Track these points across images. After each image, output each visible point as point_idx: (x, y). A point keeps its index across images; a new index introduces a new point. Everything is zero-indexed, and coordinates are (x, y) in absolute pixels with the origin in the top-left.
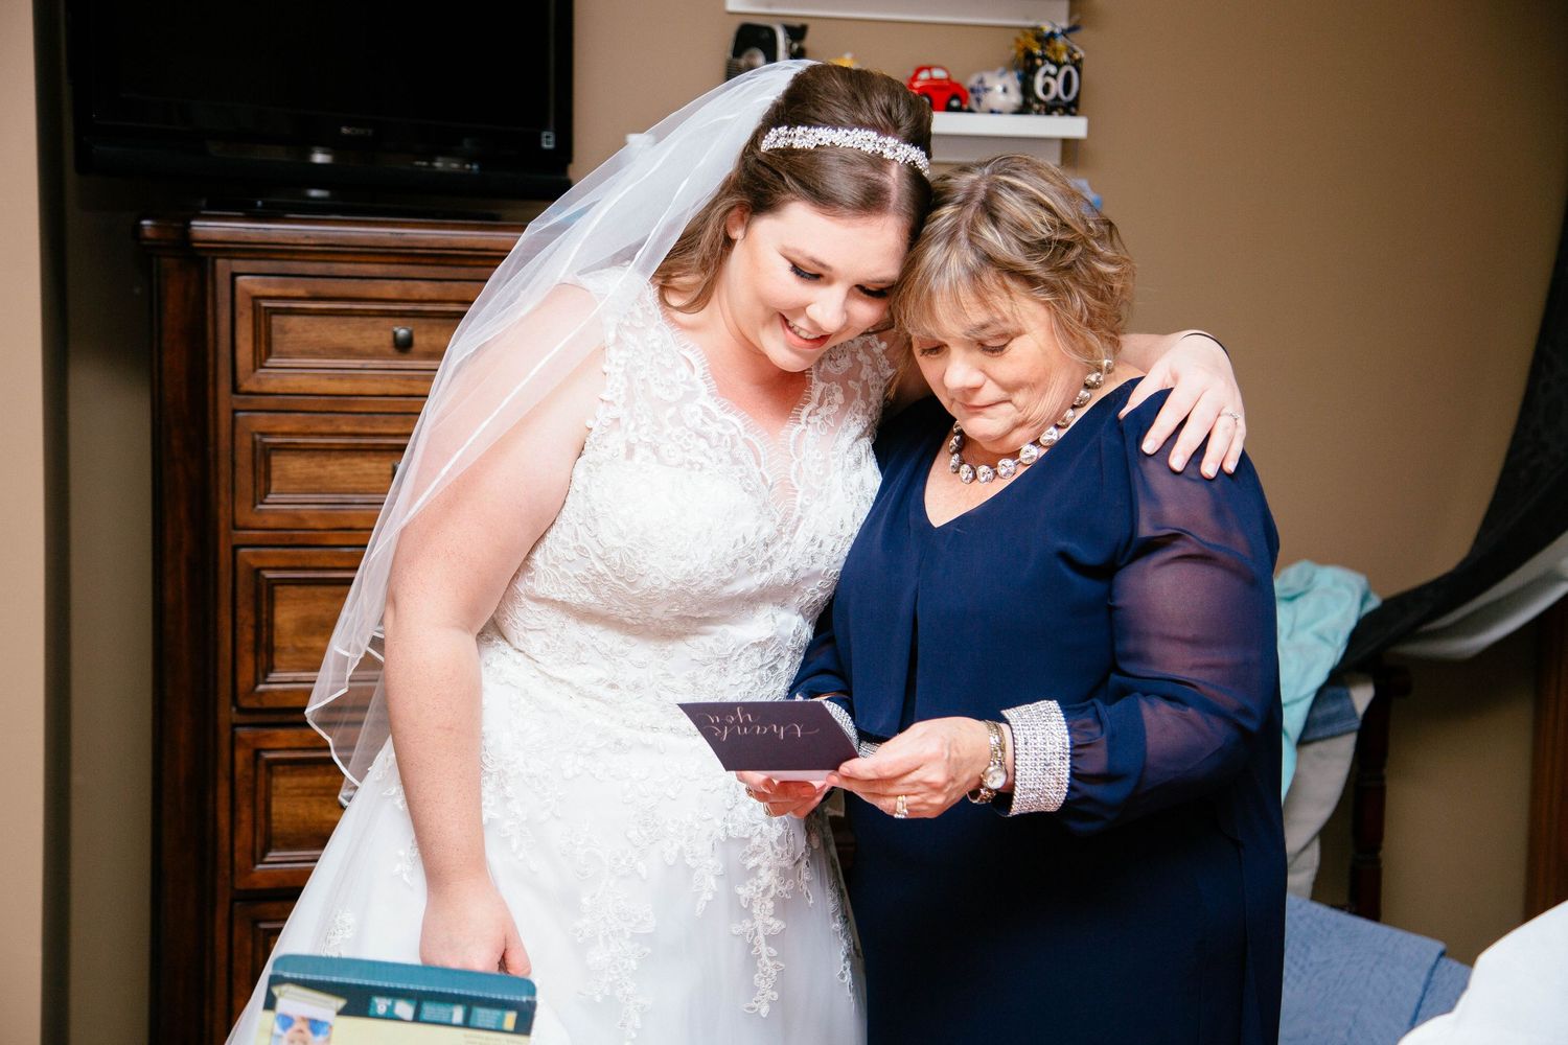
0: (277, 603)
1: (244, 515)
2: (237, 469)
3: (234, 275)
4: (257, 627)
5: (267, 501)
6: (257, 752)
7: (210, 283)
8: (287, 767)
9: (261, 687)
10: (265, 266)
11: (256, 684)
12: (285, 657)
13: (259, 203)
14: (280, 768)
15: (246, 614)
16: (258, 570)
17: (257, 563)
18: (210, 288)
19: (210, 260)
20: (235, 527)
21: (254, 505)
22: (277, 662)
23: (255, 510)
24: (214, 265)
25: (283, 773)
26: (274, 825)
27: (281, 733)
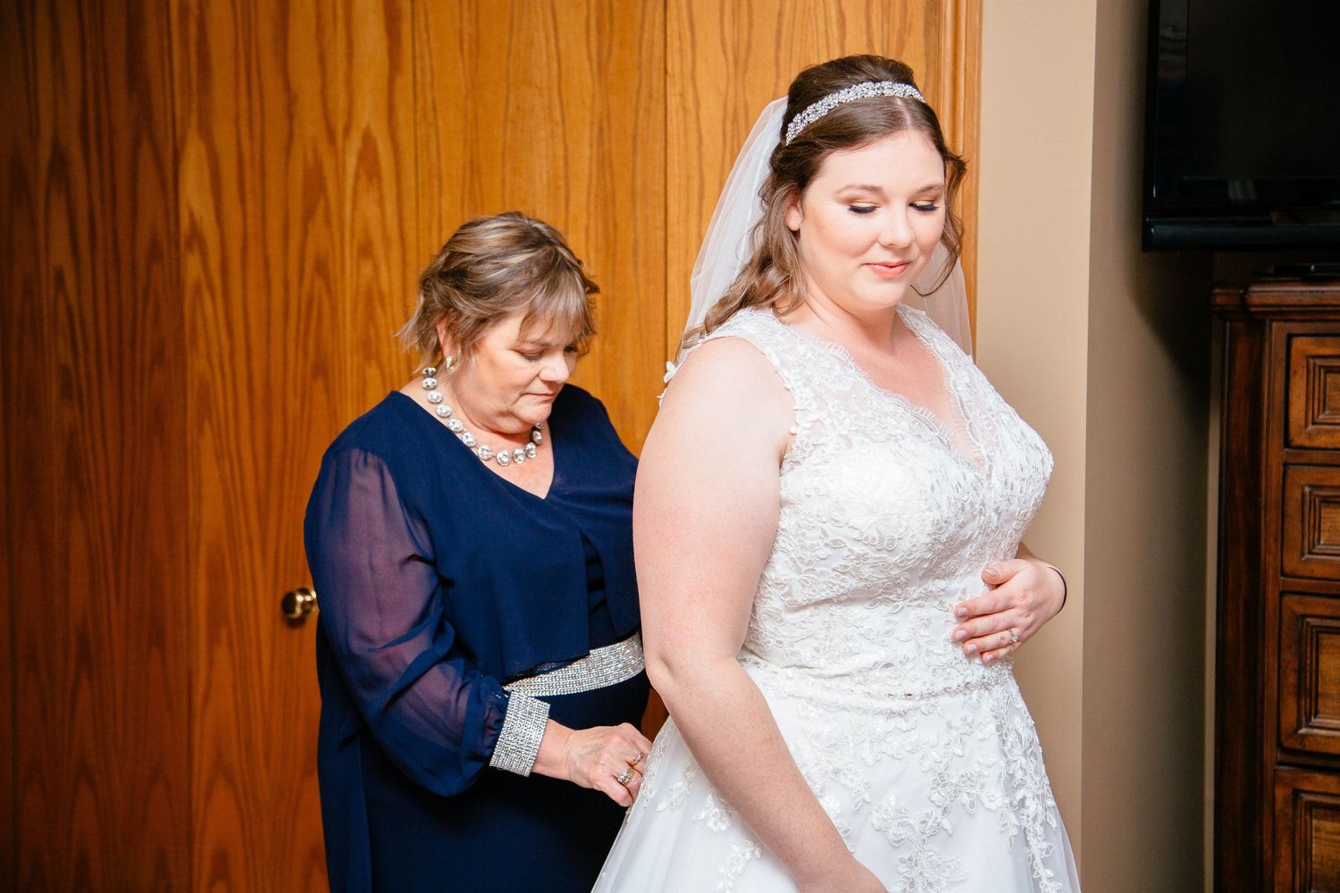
0: (1323, 650)
1: (1292, 563)
2: (1286, 519)
3: (1290, 337)
4: (1301, 671)
5: (1315, 551)
6: (1297, 793)
7: (1267, 344)
8: (1328, 812)
9: (1303, 731)
10: (1319, 327)
11: (1299, 727)
12: (1329, 703)
13: (1313, 267)
14: (1322, 811)
15: (1290, 657)
16: (1304, 616)
17: (1300, 610)
18: (1267, 350)
19: (1268, 322)
20: (1283, 574)
21: (1302, 555)
22: (1321, 708)
23: (1303, 559)
24: (1271, 329)
25: (1325, 818)
26: (1315, 866)
27: (1319, 777)
